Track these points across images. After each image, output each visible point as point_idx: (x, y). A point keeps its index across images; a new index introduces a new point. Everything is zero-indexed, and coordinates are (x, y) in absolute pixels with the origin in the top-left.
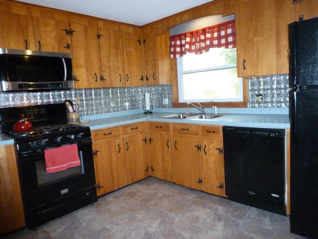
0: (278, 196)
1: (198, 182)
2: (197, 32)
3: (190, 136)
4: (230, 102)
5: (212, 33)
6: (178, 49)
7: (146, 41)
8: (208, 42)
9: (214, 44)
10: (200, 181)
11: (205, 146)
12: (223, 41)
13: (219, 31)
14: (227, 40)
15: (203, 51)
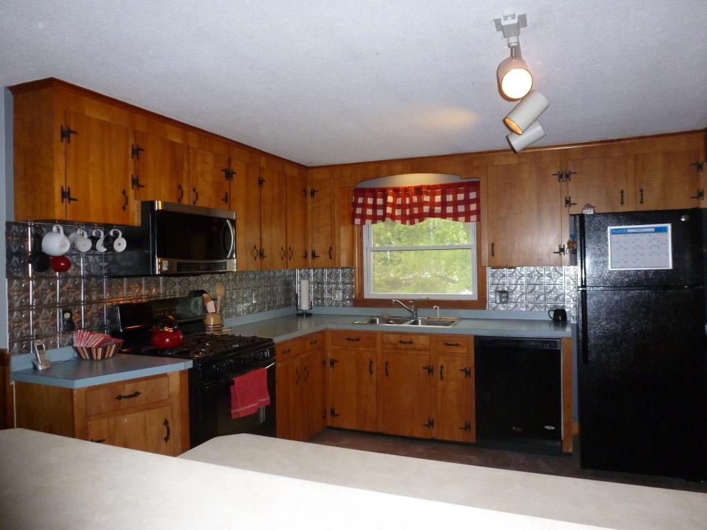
0: (554, 428)
1: (426, 425)
2: (406, 189)
3: (415, 352)
4: (459, 301)
5: (433, 195)
6: (369, 212)
7: (316, 193)
8: (426, 209)
9: (436, 212)
10: (431, 424)
11: (442, 367)
12: (450, 210)
13: (444, 194)
14: (455, 209)
15: (417, 220)
